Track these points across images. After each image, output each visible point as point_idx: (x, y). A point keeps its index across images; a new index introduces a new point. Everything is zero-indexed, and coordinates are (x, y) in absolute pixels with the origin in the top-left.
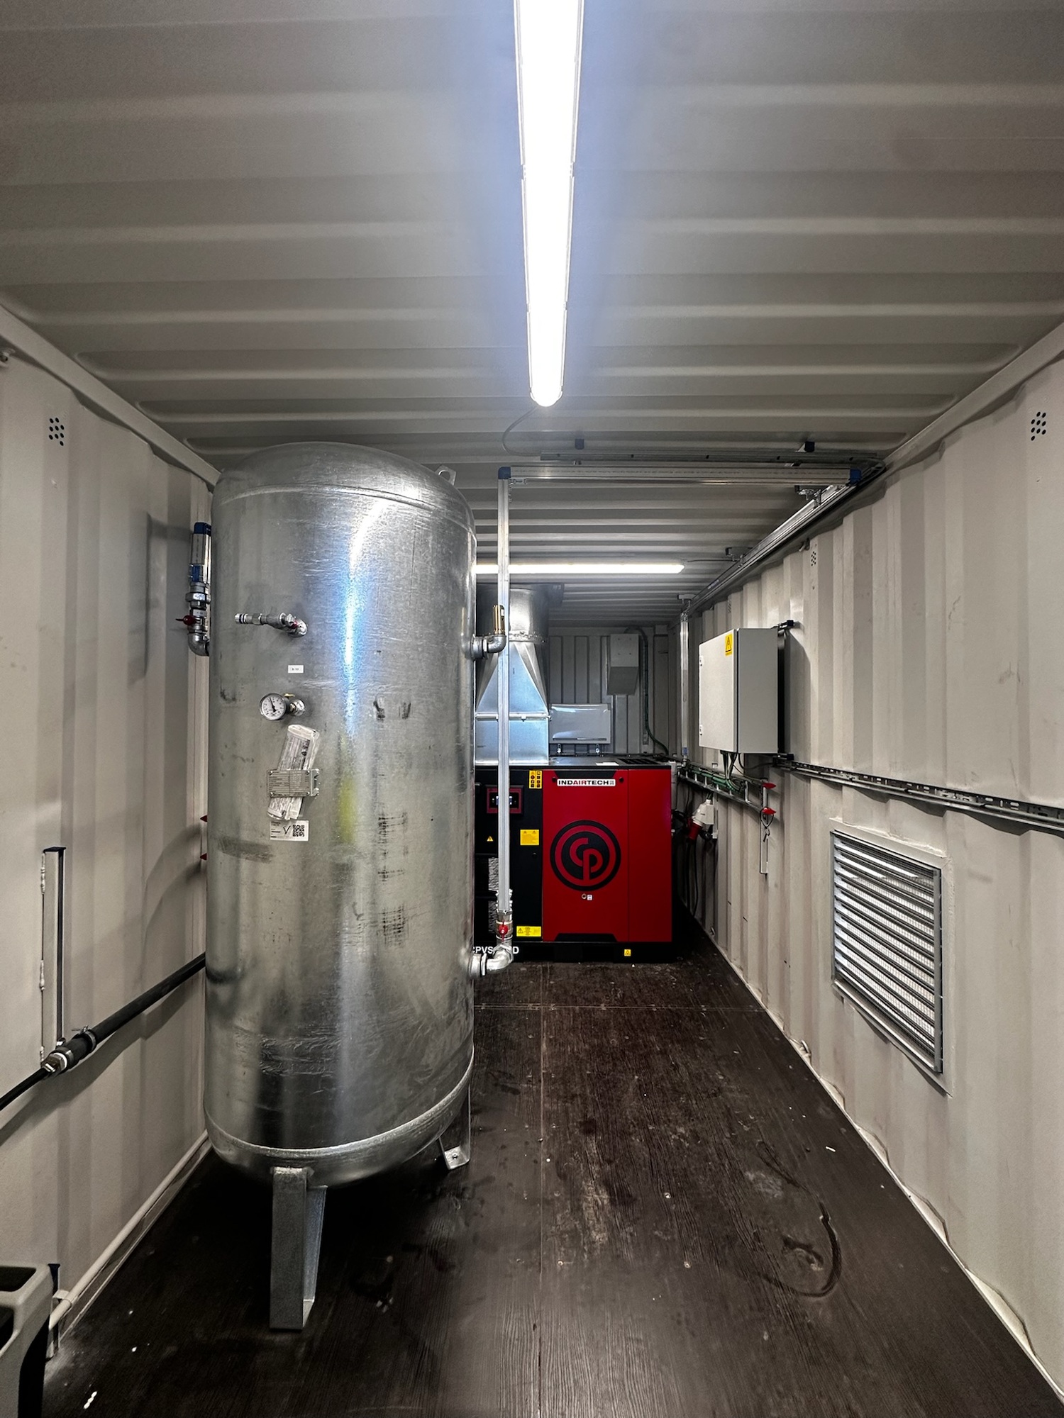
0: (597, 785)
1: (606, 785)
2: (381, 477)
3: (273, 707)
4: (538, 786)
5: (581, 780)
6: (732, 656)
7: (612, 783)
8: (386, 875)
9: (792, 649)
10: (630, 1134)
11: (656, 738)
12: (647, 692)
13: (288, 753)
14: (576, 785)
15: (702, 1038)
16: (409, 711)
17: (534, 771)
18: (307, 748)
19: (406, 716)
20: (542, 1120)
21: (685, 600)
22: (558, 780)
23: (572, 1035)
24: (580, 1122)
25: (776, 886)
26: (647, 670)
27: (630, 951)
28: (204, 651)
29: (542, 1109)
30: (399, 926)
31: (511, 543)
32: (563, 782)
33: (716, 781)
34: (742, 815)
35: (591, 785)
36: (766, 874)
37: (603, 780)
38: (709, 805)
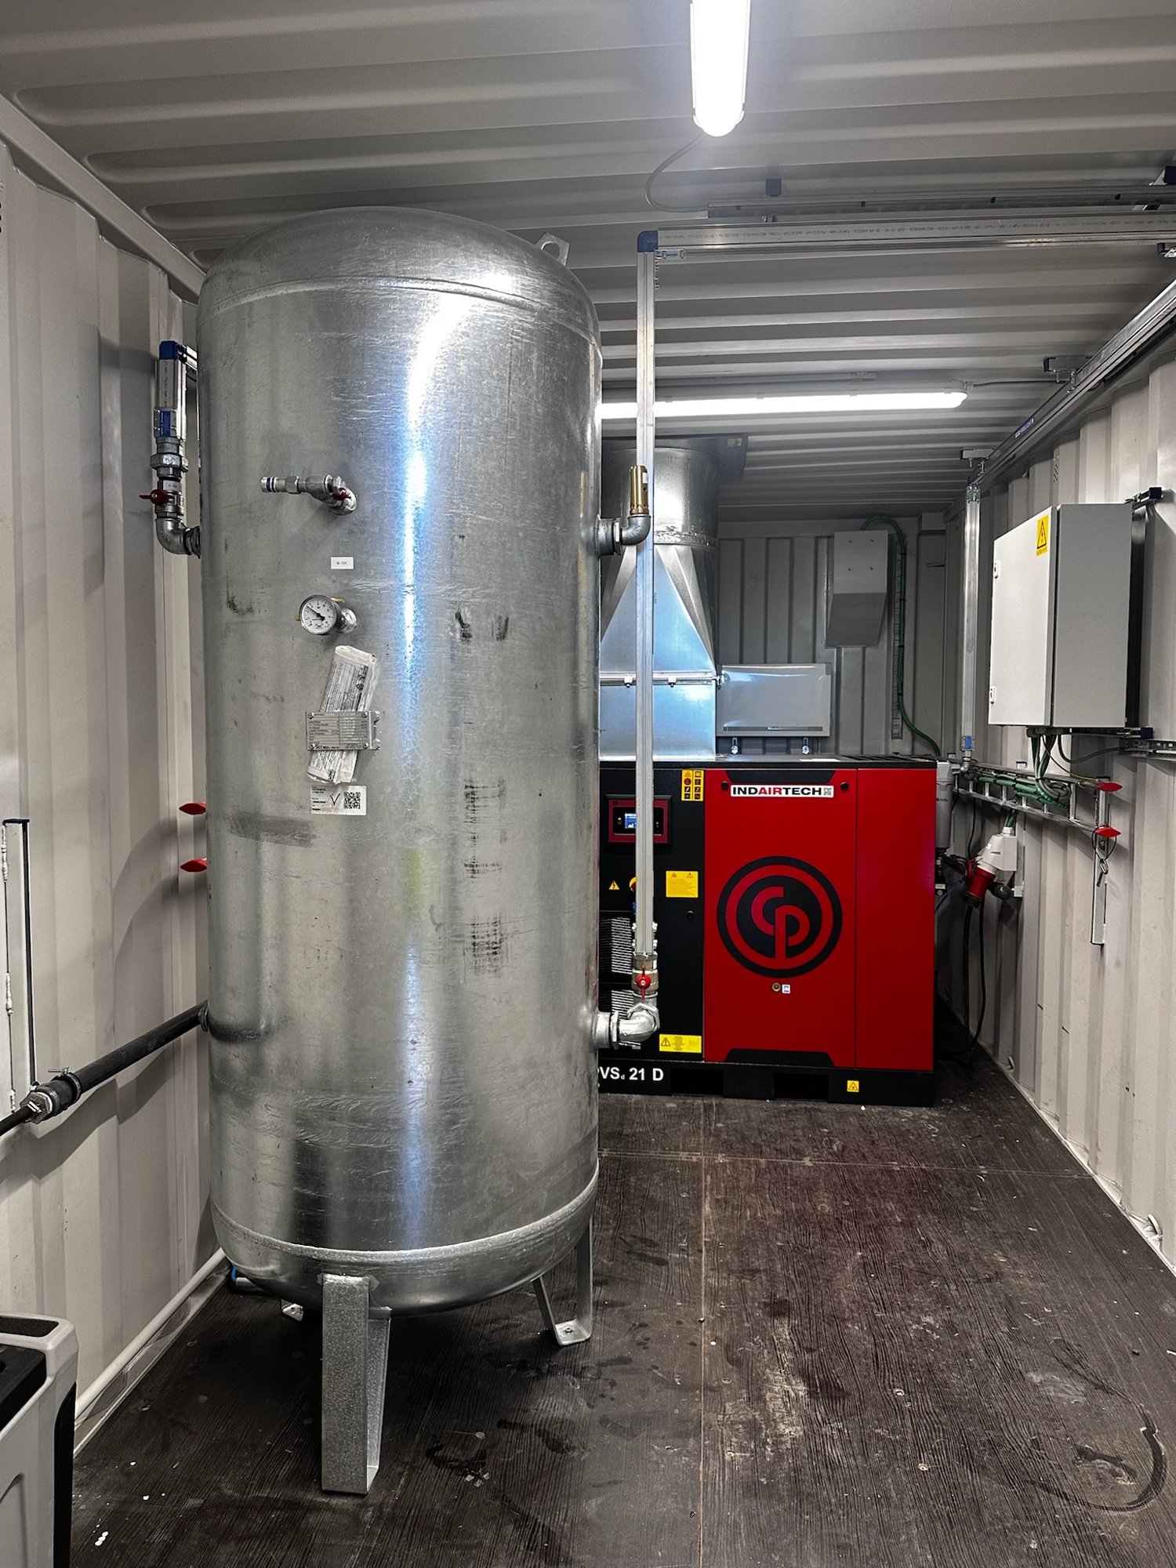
0: (802, 795)
1: (817, 795)
2: (460, 261)
3: (318, 615)
4: (697, 796)
5: (772, 787)
6: (1046, 556)
7: (827, 791)
8: (476, 869)
9: (1158, 541)
10: (844, 1320)
11: (919, 726)
12: (902, 640)
13: (336, 686)
14: (763, 795)
15: (975, 1209)
16: (506, 629)
17: (691, 772)
18: (364, 678)
19: (502, 636)
20: (703, 1298)
21: (975, 459)
22: (732, 787)
23: (753, 1195)
24: (765, 1303)
25: (1118, 964)
26: (903, 600)
27: (857, 1083)
28: (182, 547)
29: (703, 1284)
30: (495, 946)
31: (659, 361)
32: (740, 789)
33: (1021, 791)
34: (1065, 848)
35: (790, 794)
36: (1102, 945)
37: (811, 787)
38: (1007, 836)
